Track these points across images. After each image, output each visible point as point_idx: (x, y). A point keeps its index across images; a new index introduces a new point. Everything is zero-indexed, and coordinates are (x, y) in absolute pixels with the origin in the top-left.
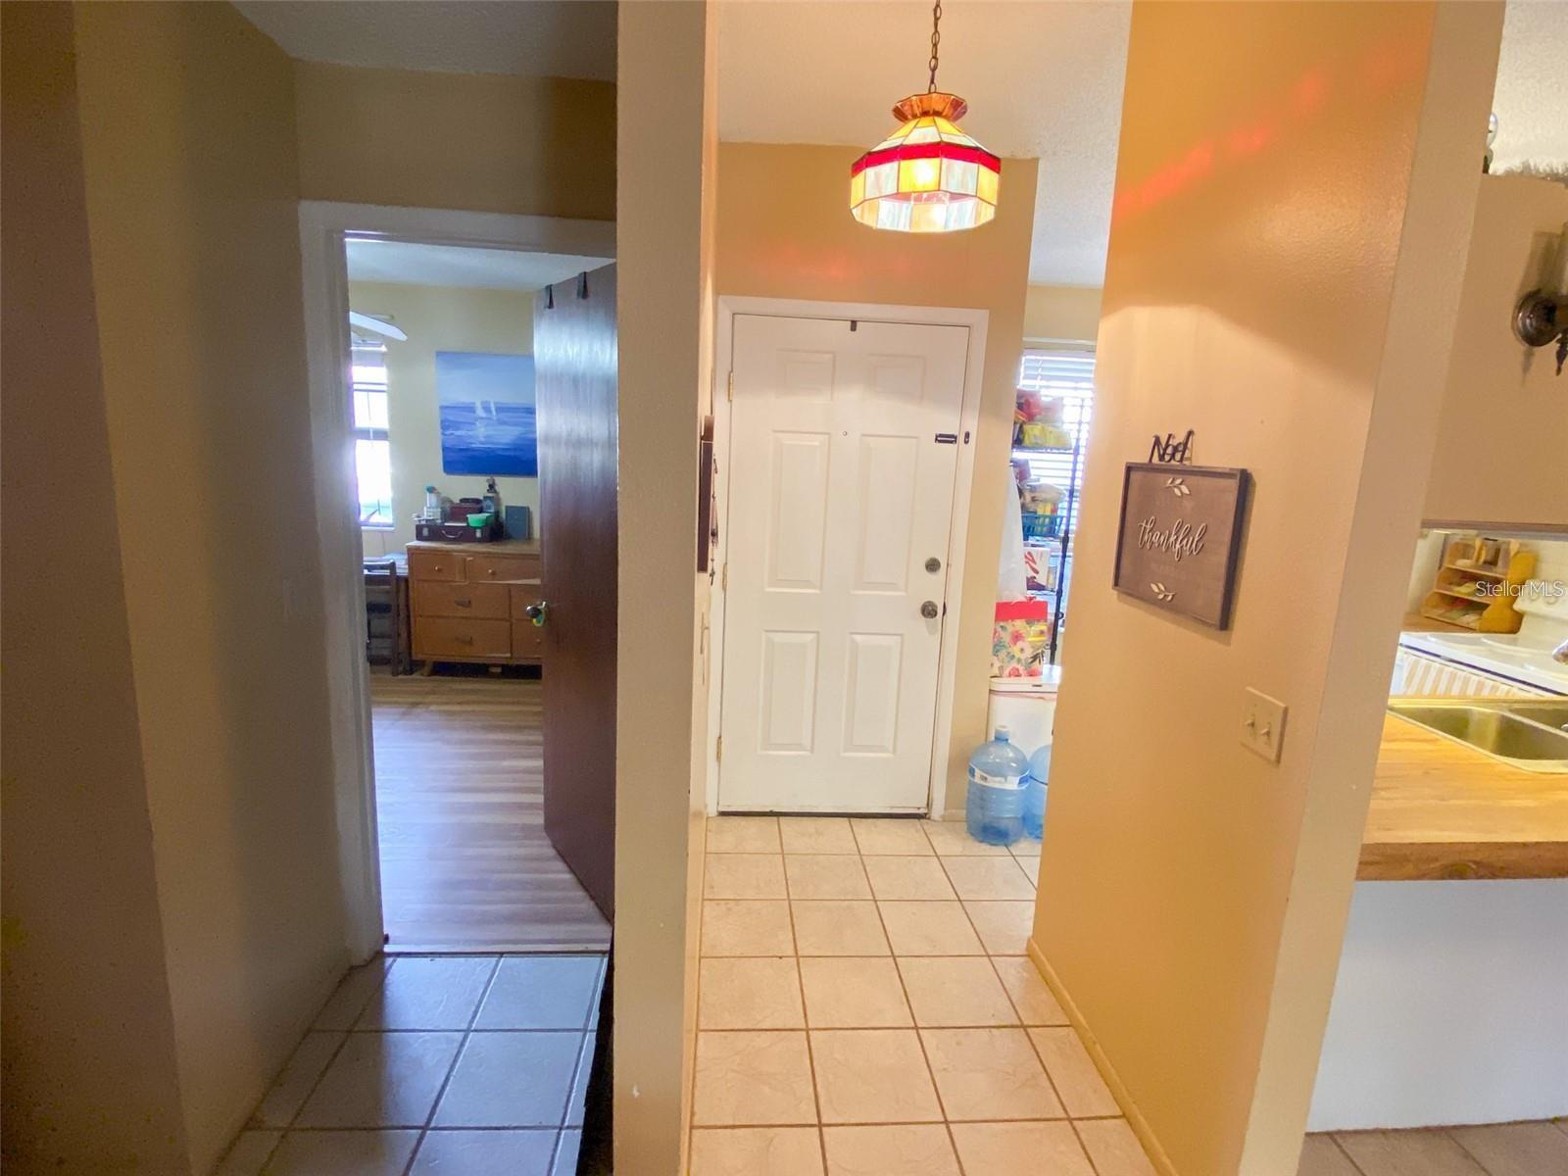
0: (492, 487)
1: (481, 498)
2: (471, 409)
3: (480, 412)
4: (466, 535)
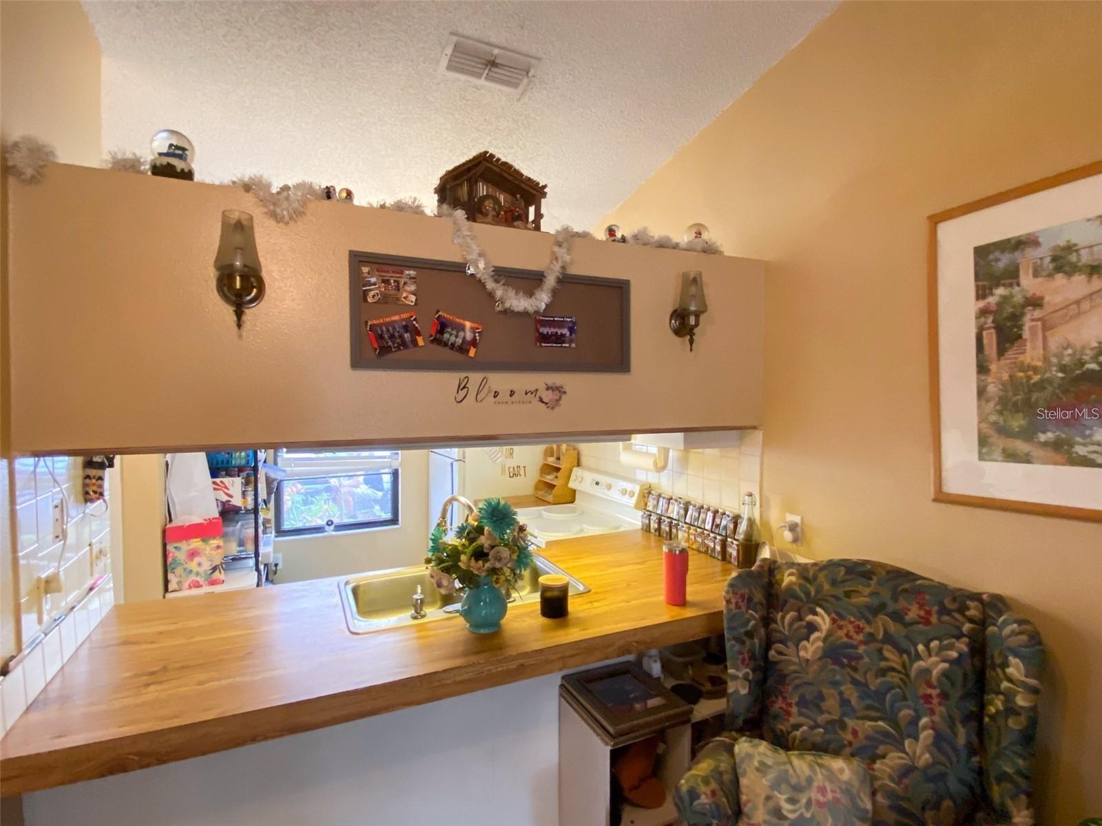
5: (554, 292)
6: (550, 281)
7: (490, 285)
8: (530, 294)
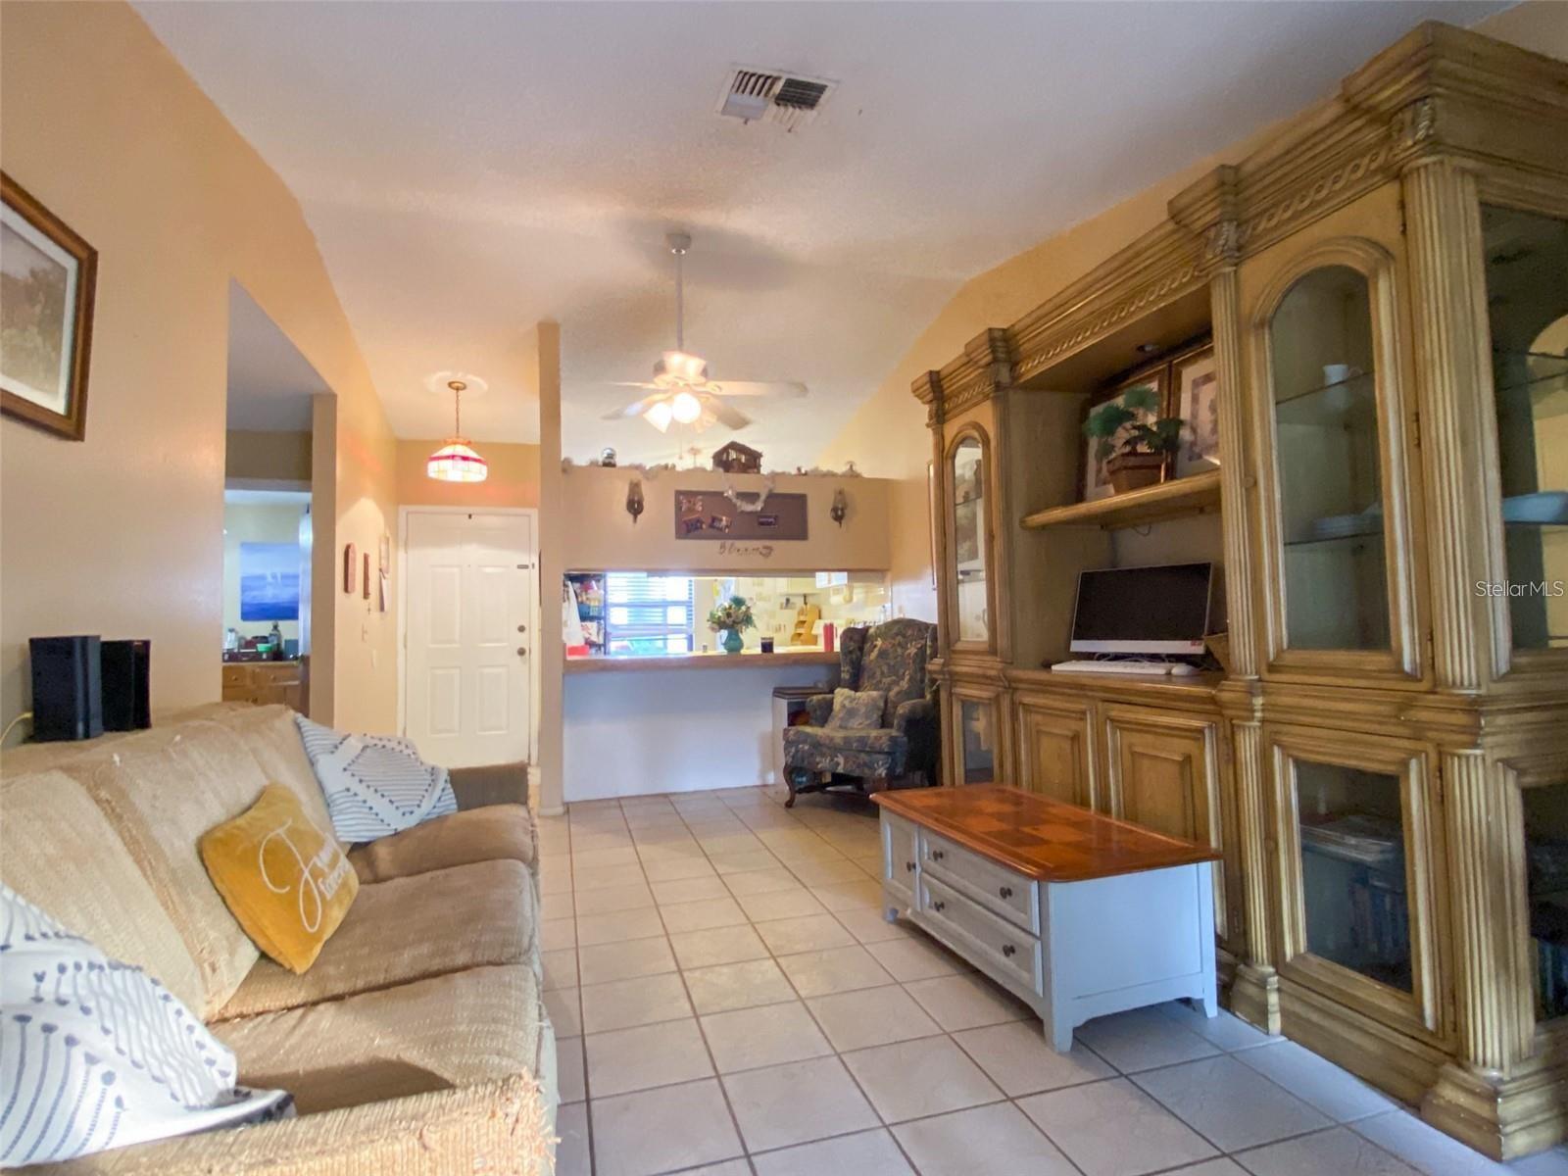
0: (275, 627)
1: (267, 635)
2: (262, 578)
3: (270, 579)
4: (257, 657)
5: (765, 502)
6: (763, 497)
7: (734, 500)
8: (753, 503)
